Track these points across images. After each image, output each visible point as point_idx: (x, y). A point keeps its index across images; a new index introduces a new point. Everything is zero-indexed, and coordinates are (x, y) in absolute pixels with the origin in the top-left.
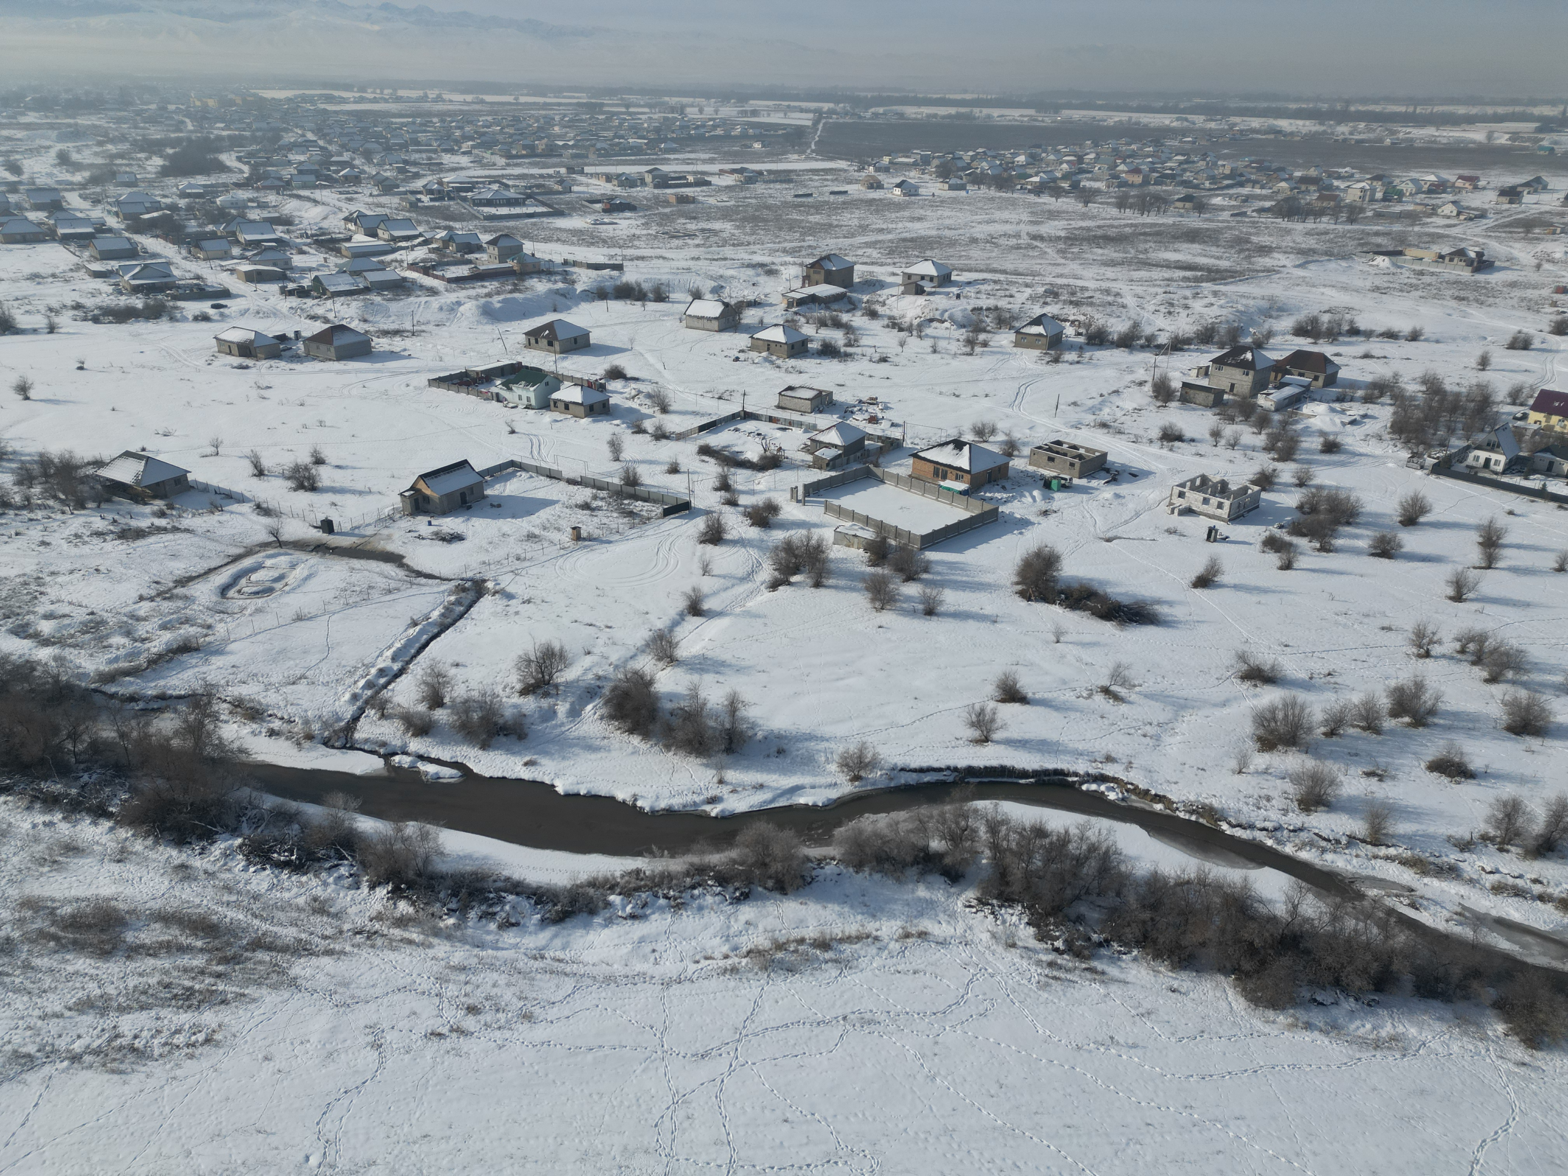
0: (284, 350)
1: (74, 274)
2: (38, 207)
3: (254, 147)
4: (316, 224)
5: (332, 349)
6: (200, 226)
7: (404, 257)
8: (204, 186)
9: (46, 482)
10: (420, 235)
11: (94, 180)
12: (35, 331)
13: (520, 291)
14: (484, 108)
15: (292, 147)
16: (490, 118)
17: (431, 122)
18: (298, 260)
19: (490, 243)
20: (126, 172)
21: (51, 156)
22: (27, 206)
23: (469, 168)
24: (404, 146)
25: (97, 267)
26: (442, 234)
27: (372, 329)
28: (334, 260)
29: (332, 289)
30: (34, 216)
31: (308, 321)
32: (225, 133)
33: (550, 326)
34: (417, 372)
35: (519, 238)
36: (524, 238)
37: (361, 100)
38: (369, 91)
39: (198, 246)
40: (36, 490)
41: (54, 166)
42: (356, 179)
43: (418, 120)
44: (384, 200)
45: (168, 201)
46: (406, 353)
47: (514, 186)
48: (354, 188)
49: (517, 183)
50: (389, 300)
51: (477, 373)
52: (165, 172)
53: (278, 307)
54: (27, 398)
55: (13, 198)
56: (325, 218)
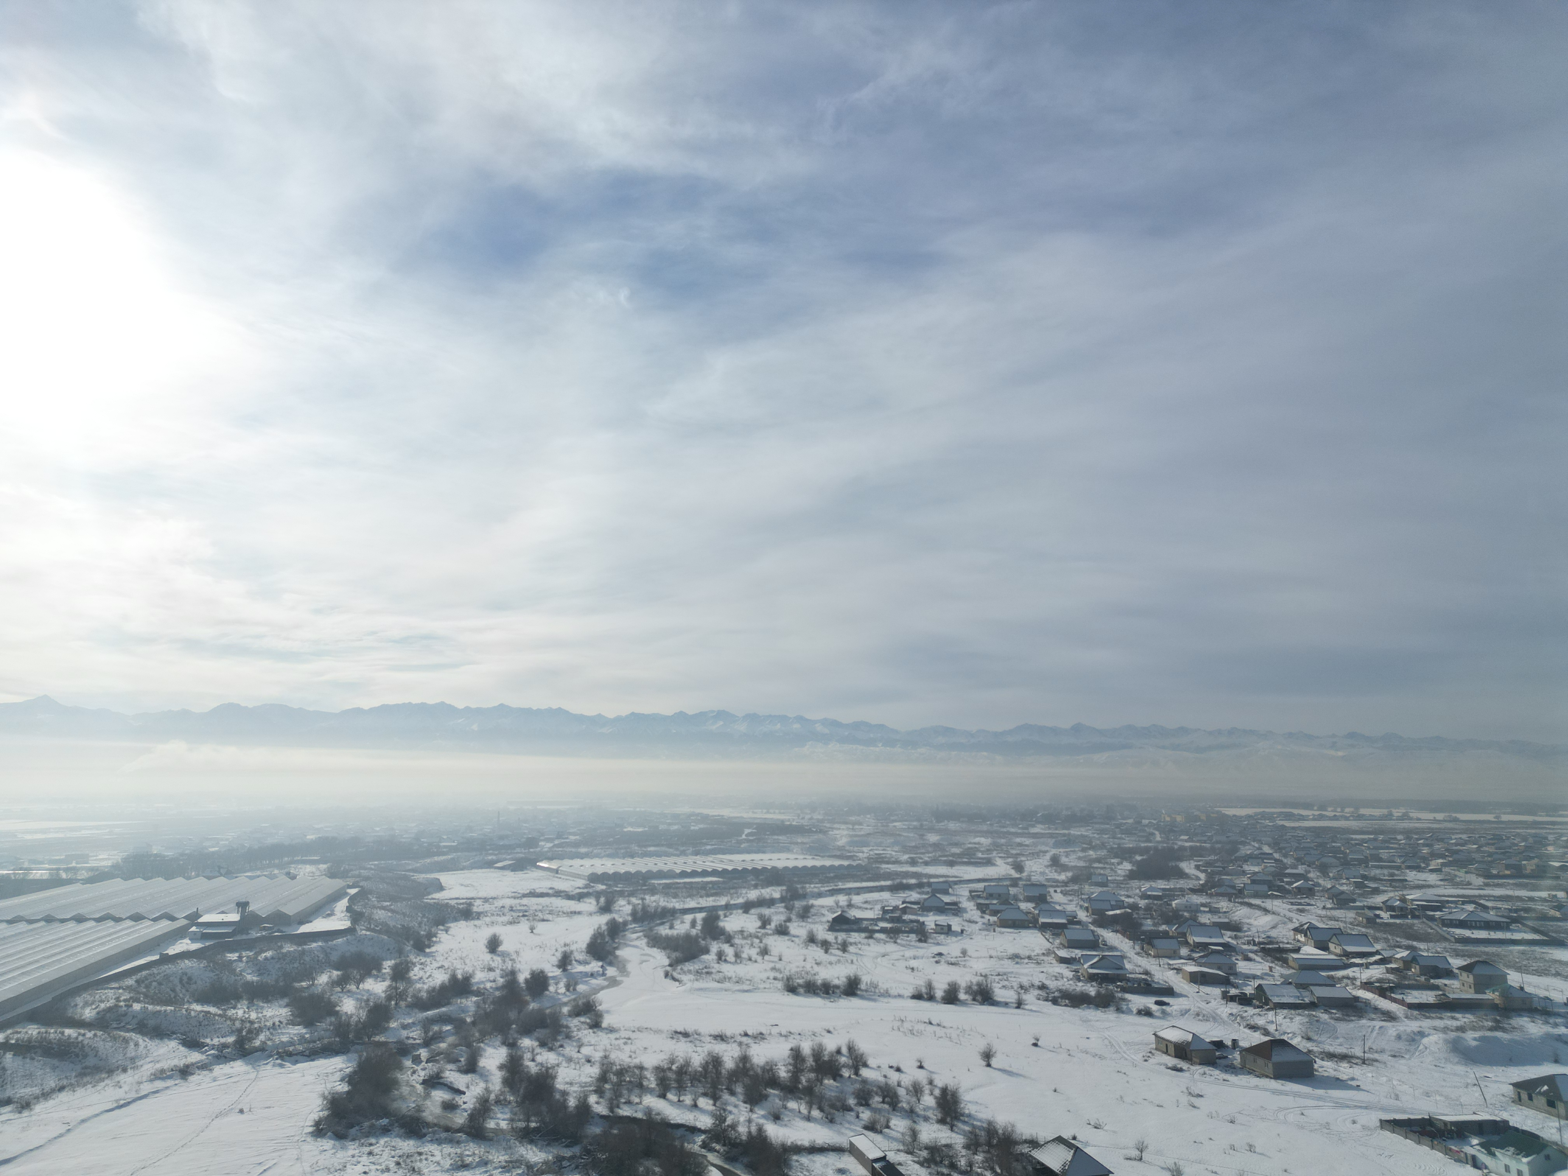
0: (1220, 1058)
1: (1045, 958)
2: (1028, 899)
3: (1212, 857)
4: (1264, 932)
5: (1270, 1065)
6: (1154, 925)
7: (1357, 975)
8: (1164, 890)
9: (988, 1152)
10: (1377, 953)
11: (1074, 880)
12: (1006, 1004)
13: (1504, 1030)
14: (1456, 826)
15: (1247, 859)
16: (1464, 836)
17: (1396, 839)
18: (1243, 967)
19: (1463, 968)
20: (1100, 874)
21: (1046, 859)
22: (1021, 897)
23: (1438, 886)
24: (1364, 862)
25: (1063, 953)
26: (1403, 954)
27: (1315, 1049)
28: (1279, 970)
29: (1276, 1000)
30: (1025, 906)
31: (1247, 1031)
32: (1187, 844)
33: (1550, 1080)
34: (1366, 1108)
35: (1501, 967)
36: (1509, 967)
37: (1321, 817)
38: (1330, 809)
39: (1150, 943)
40: (979, 1158)
41: (1047, 867)
42: (1309, 892)
43: (1381, 837)
44: (1338, 913)
45: (1131, 900)
46: (1354, 1083)
47: (1493, 908)
48: (1307, 900)
49: (1499, 905)
50: (1337, 1019)
51: (1445, 1123)
52: (1132, 875)
53: (1219, 1012)
54: (989, 1065)
55: (1013, 891)
56: (1273, 928)
